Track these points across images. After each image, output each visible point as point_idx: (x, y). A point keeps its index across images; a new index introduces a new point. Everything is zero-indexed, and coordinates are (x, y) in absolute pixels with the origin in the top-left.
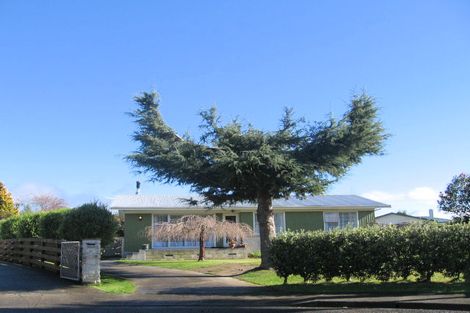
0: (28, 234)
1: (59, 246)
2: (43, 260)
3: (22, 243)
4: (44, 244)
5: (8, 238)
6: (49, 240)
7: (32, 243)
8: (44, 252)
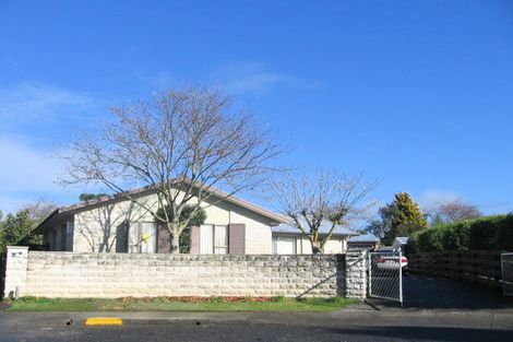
0: (454, 246)
1: (498, 258)
2: (477, 274)
3: (446, 255)
4: (475, 257)
5: (427, 250)
6: (482, 252)
7: (459, 255)
8: (476, 265)
